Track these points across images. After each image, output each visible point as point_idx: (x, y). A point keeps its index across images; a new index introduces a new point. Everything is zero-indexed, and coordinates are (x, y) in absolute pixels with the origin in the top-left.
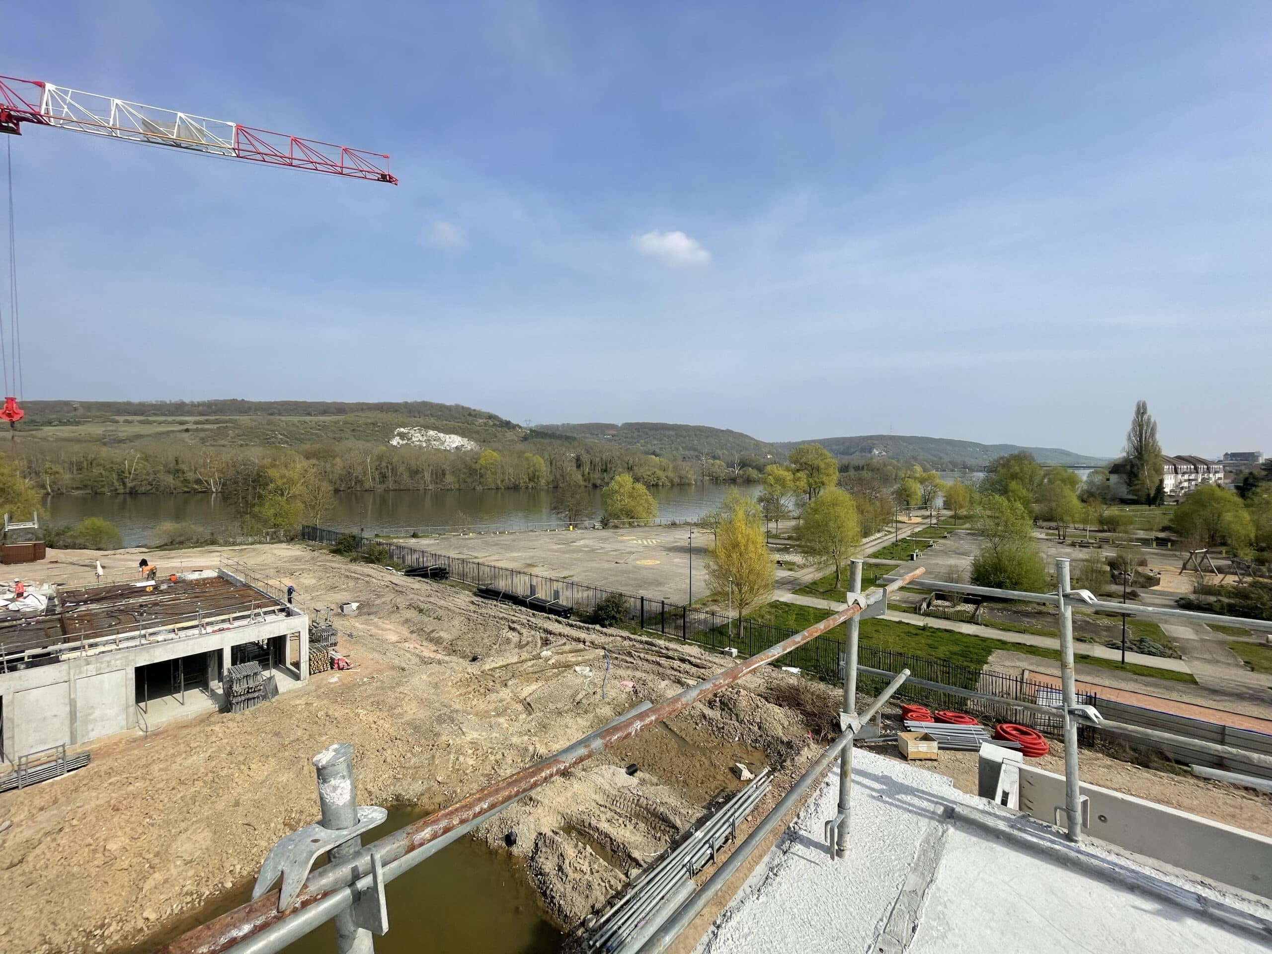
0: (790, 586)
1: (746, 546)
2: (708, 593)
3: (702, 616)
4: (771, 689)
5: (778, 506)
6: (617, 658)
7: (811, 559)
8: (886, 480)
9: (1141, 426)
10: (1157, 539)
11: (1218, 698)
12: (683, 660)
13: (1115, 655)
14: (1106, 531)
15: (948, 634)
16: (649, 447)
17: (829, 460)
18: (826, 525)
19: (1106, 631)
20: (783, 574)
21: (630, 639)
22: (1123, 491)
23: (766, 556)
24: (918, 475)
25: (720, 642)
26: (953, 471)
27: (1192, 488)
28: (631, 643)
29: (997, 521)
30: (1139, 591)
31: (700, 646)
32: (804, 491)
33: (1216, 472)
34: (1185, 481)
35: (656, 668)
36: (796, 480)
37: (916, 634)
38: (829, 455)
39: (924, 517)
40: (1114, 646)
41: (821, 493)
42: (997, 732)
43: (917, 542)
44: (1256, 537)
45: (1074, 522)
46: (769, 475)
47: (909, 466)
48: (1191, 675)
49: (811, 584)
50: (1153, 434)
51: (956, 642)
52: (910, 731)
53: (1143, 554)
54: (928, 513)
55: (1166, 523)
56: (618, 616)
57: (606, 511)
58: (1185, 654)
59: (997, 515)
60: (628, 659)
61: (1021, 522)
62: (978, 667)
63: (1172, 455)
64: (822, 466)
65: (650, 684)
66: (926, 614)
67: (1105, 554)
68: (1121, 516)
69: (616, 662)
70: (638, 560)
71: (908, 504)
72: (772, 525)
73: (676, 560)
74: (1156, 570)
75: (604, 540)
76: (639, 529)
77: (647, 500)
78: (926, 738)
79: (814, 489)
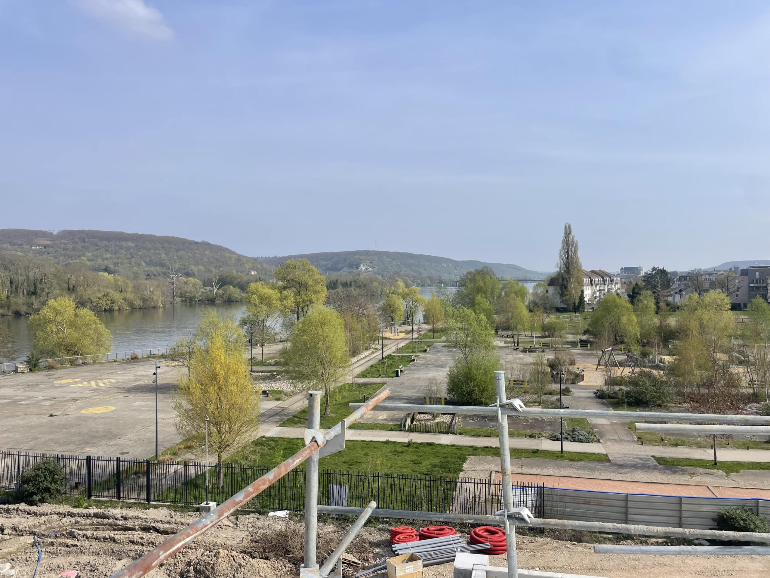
0: (277, 419)
1: (226, 378)
2: (179, 439)
3: (171, 469)
4: (256, 542)
5: (263, 328)
6: (52, 544)
7: (299, 385)
8: (372, 296)
9: (568, 245)
10: (581, 341)
11: (623, 471)
12: (146, 529)
13: (555, 446)
14: (546, 337)
15: (429, 448)
16: (100, 261)
17: (317, 276)
18: (315, 347)
19: (550, 425)
20: (270, 405)
21: (72, 515)
22: (557, 301)
23: (250, 386)
24: (401, 291)
25: (195, 497)
26: (431, 286)
27: (602, 297)
28: (73, 520)
29: (466, 332)
30: (570, 386)
31: (169, 507)
32: (292, 311)
33: (616, 283)
34: (598, 291)
35: (109, 546)
36: (282, 298)
37: (402, 452)
38: (317, 270)
39: (407, 332)
40: (554, 438)
41: (310, 312)
42: (472, 537)
43: (401, 357)
44: (641, 335)
45: (524, 330)
46: (253, 294)
47: (393, 281)
48: (606, 455)
49: (300, 412)
50: (576, 252)
51: (436, 455)
52: (398, 555)
53: (572, 354)
54: (409, 328)
55: (586, 327)
56: (53, 486)
57: (35, 347)
58: (602, 437)
59: (466, 327)
60: (70, 541)
61: (484, 332)
62: (455, 476)
63: (589, 270)
64: (310, 283)
65: (101, 569)
66: (411, 430)
67: (547, 357)
68: (556, 323)
69: (51, 549)
70: (82, 408)
71: (393, 320)
72: (257, 351)
73: (137, 403)
74: (581, 368)
75: (30, 386)
76: (85, 368)
77: (96, 330)
78: (412, 558)
79: (303, 308)
